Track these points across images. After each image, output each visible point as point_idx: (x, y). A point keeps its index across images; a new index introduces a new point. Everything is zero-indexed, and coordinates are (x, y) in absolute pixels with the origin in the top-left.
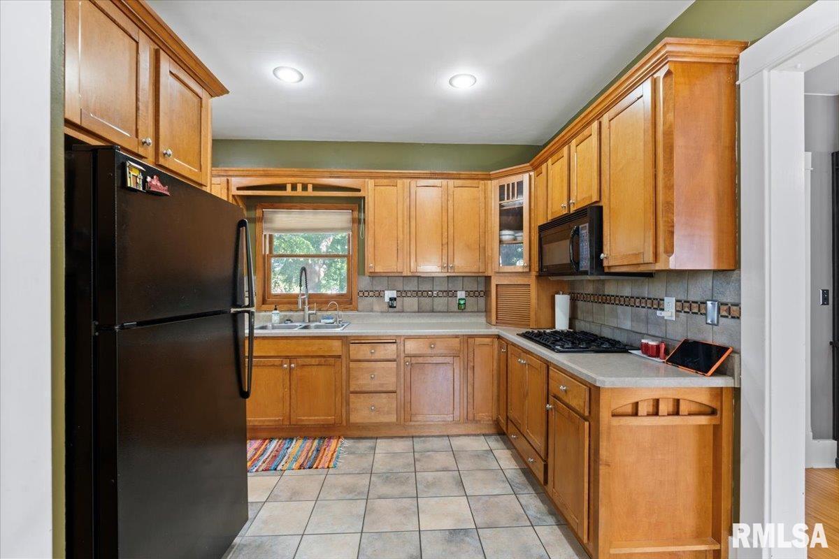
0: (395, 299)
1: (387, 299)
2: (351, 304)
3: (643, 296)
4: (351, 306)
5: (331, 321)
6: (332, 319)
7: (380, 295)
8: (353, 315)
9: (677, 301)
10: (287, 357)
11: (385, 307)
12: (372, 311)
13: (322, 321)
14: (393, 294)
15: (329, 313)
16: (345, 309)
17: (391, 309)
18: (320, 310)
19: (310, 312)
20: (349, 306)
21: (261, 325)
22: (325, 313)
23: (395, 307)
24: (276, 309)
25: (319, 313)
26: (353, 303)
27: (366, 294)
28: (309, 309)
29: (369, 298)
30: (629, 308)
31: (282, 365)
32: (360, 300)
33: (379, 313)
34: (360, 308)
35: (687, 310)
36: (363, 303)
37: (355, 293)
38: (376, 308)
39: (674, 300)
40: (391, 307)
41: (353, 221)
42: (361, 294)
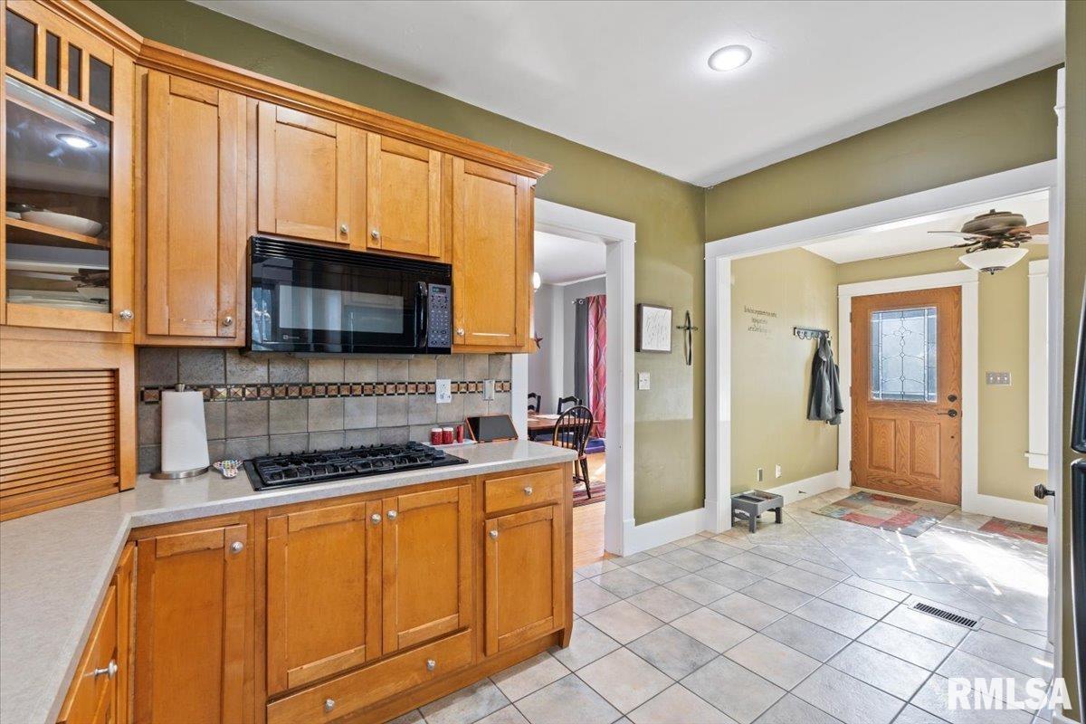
3: (402, 380)
9: (452, 383)
30: (374, 399)
35: (463, 390)
39: (450, 381)
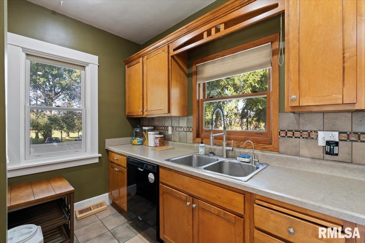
0: (337, 144)
1: (321, 142)
2: (271, 144)
4: (270, 146)
5: (247, 160)
6: (249, 157)
7: (311, 136)
8: (272, 156)
10: (191, 195)
11: (320, 153)
12: (298, 155)
13: (238, 158)
14: (335, 136)
15: (247, 151)
16: (263, 149)
17: (327, 157)
18: (238, 147)
19: (228, 148)
20: (267, 146)
21: (168, 158)
22: (242, 150)
23: (337, 155)
24: (202, 143)
25: (237, 150)
26: (273, 143)
27: (290, 134)
28: (228, 145)
29: (293, 139)
31: (186, 201)
32: (281, 140)
33: (309, 160)
34: (281, 149)
36: (285, 144)
37: (275, 133)
38: (304, 151)
40: (330, 153)
41: (274, 53)
42: (283, 134)
